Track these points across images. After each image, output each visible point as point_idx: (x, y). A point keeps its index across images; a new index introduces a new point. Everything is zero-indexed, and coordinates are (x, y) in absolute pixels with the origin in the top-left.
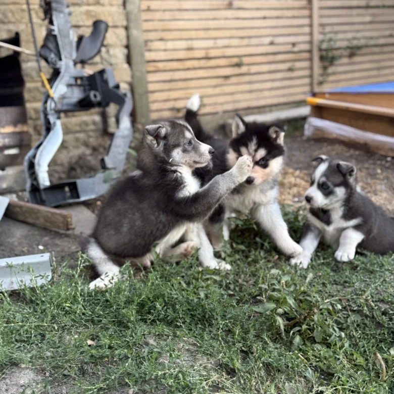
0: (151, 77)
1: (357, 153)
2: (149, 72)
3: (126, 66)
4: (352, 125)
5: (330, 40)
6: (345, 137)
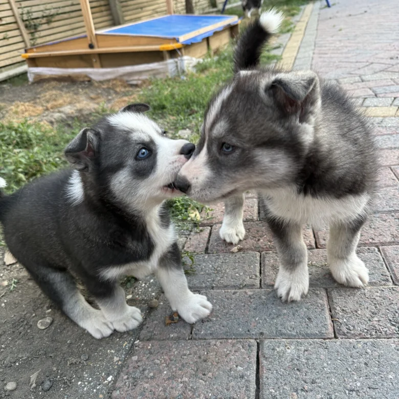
5: (28, 12)
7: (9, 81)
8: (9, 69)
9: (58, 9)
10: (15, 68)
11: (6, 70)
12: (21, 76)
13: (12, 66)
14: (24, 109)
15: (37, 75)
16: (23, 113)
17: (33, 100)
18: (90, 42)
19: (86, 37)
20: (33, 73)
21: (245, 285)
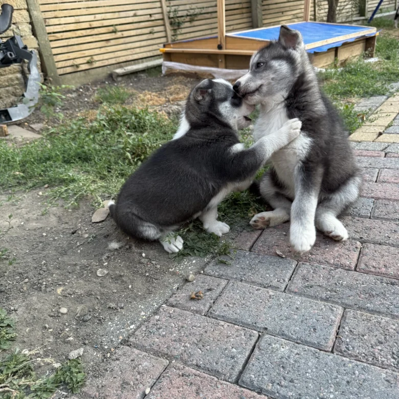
0: (53, 44)
3: (33, 37)
4: (188, 64)
7: (146, 71)
8: (150, 61)
9: (202, 9)
10: (155, 60)
11: (147, 62)
12: (157, 68)
13: (153, 58)
14: (150, 98)
15: (170, 69)
16: (148, 102)
17: (160, 91)
18: (219, 43)
19: (216, 38)
20: (167, 66)
21: (271, 286)
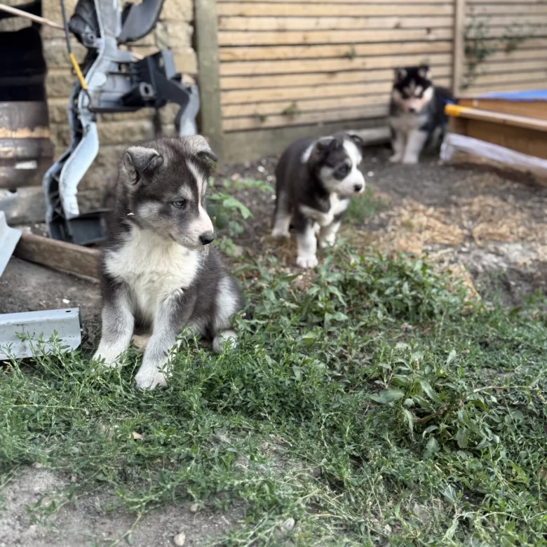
0: (225, 69)
1: (516, 185)
2: (223, 62)
3: (190, 51)
5: (481, 26)
6: (499, 162)
15: (463, 152)
